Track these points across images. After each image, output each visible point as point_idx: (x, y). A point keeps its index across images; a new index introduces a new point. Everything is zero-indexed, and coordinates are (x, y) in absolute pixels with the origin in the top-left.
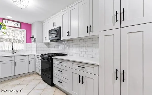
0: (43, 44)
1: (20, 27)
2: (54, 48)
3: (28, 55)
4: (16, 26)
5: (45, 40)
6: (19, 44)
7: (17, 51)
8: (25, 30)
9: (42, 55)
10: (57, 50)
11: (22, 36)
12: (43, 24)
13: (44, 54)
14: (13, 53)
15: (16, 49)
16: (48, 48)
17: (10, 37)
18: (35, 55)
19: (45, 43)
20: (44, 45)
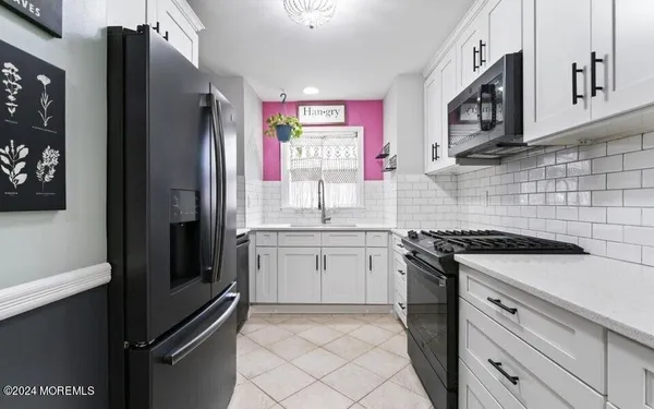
0: (428, 179)
1: (343, 120)
2: (483, 203)
3: (366, 231)
4: (333, 119)
5: (435, 158)
6: (343, 187)
7: (335, 212)
8: (360, 130)
9: (413, 236)
10: (501, 210)
11: (352, 156)
12: (428, 81)
13: (423, 233)
14: (324, 220)
15: (332, 206)
16: (451, 201)
17: (317, 163)
18: (390, 232)
19: (434, 176)
20: (435, 186)
